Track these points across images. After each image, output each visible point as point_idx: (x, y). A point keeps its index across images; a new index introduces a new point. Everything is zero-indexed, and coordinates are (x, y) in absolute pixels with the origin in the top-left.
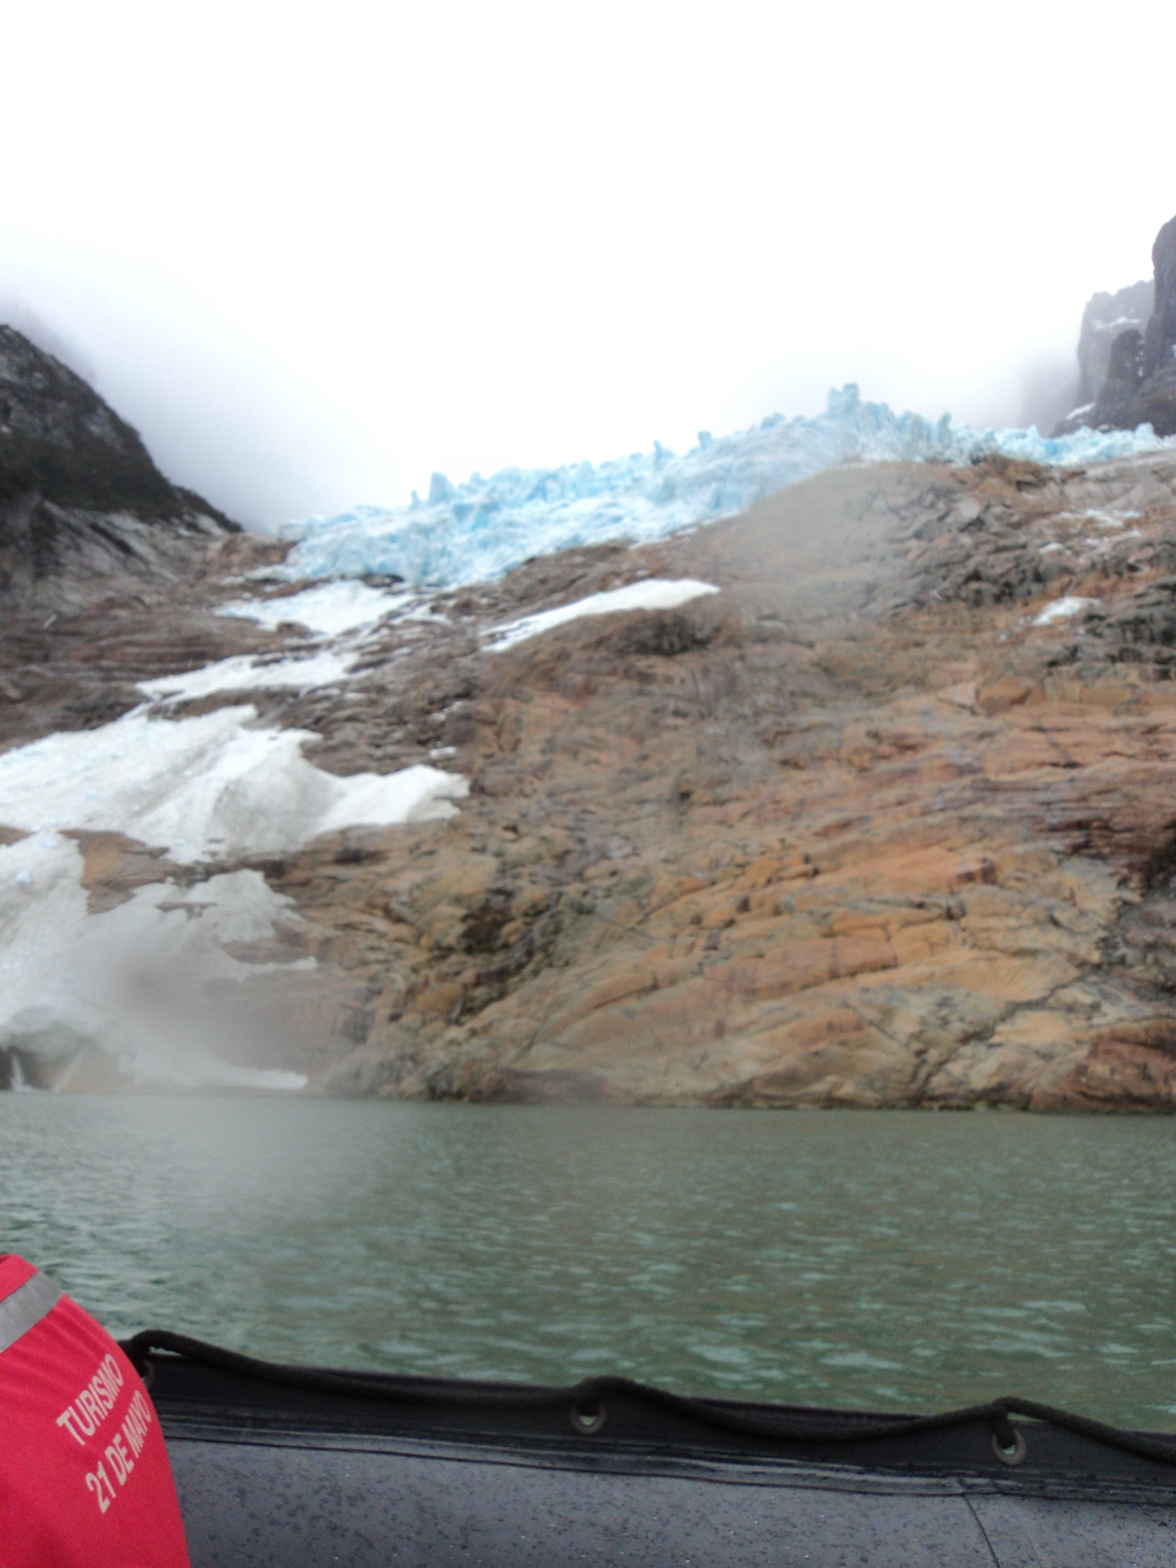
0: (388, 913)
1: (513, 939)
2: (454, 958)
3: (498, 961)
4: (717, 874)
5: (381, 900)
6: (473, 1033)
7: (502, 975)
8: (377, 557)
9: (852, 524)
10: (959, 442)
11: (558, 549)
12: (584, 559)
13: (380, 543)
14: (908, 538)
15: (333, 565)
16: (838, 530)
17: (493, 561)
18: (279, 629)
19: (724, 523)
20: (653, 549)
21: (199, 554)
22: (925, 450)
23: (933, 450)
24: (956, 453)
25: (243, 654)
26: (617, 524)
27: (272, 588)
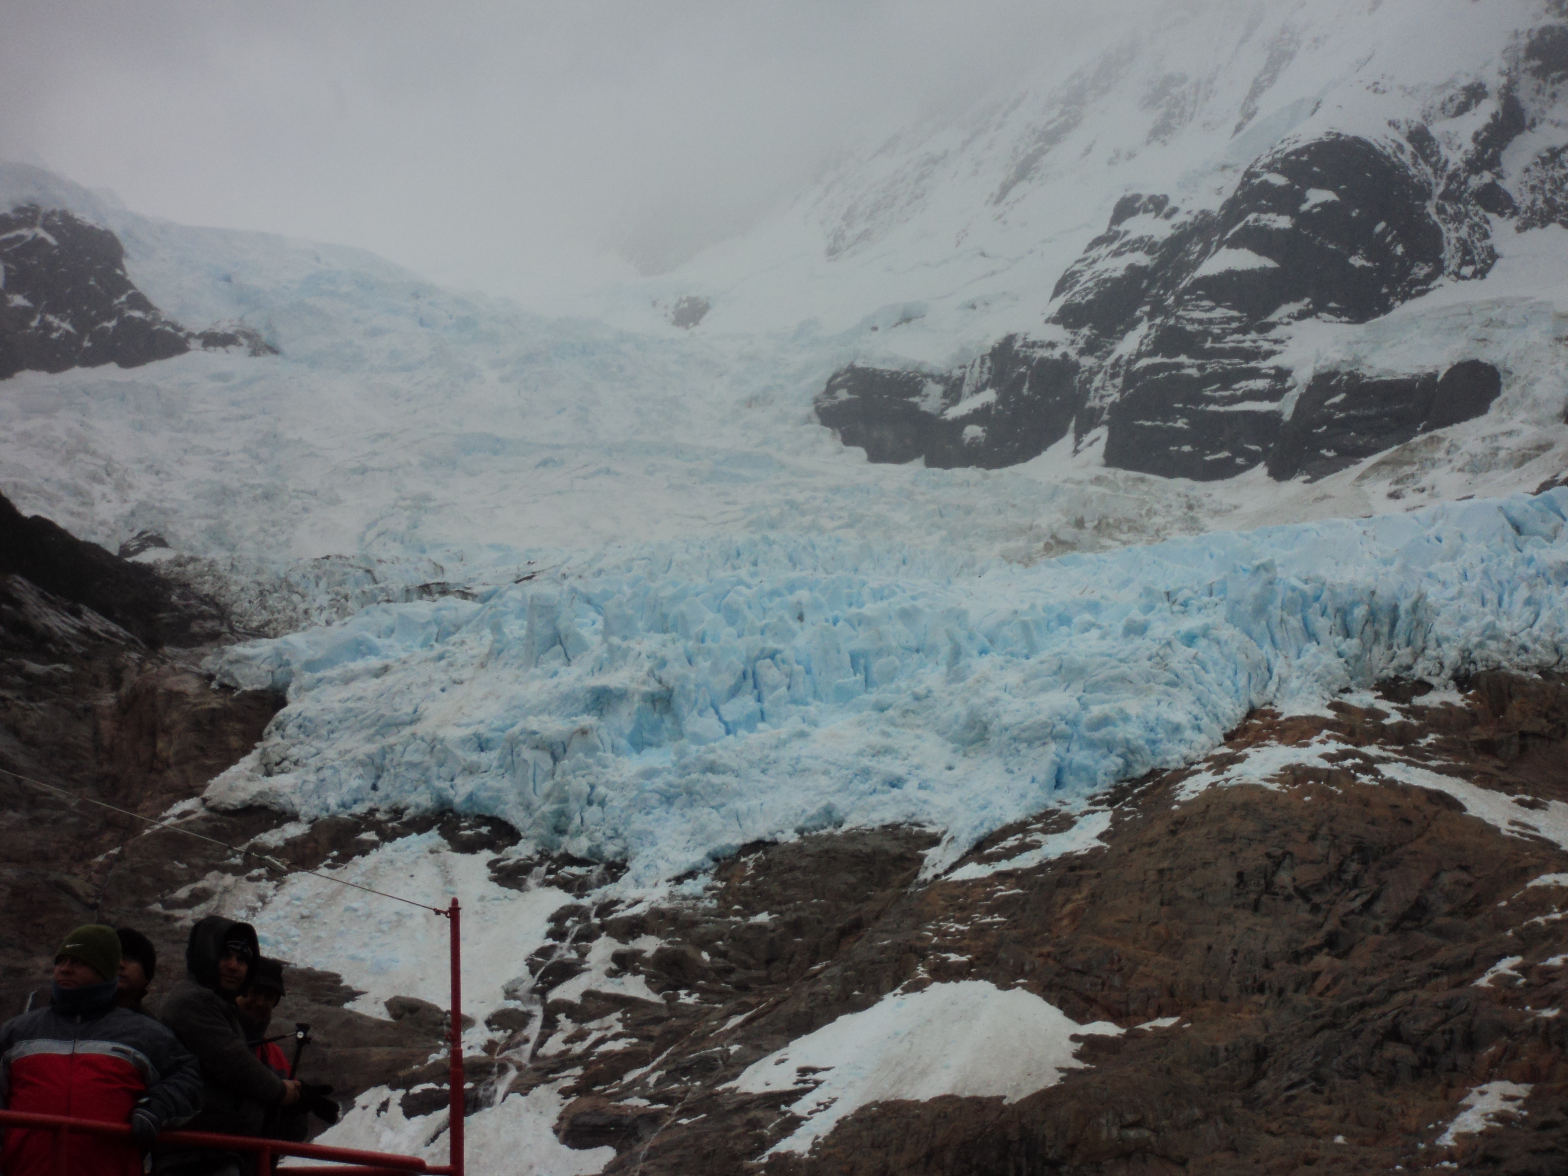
8: (458, 781)
9: (1245, 919)
10: (1439, 645)
11: (800, 831)
12: (852, 879)
13: (460, 753)
14: (1319, 948)
15: (374, 788)
16: (1226, 929)
17: (688, 837)
18: (394, 1016)
19: (1072, 869)
20: (966, 895)
21: (84, 730)
22: (1381, 665)
23: (1395, 662)
24: (1432, 666)
25: (376, 1082)
26: (896, 791)
27: (273, 838)
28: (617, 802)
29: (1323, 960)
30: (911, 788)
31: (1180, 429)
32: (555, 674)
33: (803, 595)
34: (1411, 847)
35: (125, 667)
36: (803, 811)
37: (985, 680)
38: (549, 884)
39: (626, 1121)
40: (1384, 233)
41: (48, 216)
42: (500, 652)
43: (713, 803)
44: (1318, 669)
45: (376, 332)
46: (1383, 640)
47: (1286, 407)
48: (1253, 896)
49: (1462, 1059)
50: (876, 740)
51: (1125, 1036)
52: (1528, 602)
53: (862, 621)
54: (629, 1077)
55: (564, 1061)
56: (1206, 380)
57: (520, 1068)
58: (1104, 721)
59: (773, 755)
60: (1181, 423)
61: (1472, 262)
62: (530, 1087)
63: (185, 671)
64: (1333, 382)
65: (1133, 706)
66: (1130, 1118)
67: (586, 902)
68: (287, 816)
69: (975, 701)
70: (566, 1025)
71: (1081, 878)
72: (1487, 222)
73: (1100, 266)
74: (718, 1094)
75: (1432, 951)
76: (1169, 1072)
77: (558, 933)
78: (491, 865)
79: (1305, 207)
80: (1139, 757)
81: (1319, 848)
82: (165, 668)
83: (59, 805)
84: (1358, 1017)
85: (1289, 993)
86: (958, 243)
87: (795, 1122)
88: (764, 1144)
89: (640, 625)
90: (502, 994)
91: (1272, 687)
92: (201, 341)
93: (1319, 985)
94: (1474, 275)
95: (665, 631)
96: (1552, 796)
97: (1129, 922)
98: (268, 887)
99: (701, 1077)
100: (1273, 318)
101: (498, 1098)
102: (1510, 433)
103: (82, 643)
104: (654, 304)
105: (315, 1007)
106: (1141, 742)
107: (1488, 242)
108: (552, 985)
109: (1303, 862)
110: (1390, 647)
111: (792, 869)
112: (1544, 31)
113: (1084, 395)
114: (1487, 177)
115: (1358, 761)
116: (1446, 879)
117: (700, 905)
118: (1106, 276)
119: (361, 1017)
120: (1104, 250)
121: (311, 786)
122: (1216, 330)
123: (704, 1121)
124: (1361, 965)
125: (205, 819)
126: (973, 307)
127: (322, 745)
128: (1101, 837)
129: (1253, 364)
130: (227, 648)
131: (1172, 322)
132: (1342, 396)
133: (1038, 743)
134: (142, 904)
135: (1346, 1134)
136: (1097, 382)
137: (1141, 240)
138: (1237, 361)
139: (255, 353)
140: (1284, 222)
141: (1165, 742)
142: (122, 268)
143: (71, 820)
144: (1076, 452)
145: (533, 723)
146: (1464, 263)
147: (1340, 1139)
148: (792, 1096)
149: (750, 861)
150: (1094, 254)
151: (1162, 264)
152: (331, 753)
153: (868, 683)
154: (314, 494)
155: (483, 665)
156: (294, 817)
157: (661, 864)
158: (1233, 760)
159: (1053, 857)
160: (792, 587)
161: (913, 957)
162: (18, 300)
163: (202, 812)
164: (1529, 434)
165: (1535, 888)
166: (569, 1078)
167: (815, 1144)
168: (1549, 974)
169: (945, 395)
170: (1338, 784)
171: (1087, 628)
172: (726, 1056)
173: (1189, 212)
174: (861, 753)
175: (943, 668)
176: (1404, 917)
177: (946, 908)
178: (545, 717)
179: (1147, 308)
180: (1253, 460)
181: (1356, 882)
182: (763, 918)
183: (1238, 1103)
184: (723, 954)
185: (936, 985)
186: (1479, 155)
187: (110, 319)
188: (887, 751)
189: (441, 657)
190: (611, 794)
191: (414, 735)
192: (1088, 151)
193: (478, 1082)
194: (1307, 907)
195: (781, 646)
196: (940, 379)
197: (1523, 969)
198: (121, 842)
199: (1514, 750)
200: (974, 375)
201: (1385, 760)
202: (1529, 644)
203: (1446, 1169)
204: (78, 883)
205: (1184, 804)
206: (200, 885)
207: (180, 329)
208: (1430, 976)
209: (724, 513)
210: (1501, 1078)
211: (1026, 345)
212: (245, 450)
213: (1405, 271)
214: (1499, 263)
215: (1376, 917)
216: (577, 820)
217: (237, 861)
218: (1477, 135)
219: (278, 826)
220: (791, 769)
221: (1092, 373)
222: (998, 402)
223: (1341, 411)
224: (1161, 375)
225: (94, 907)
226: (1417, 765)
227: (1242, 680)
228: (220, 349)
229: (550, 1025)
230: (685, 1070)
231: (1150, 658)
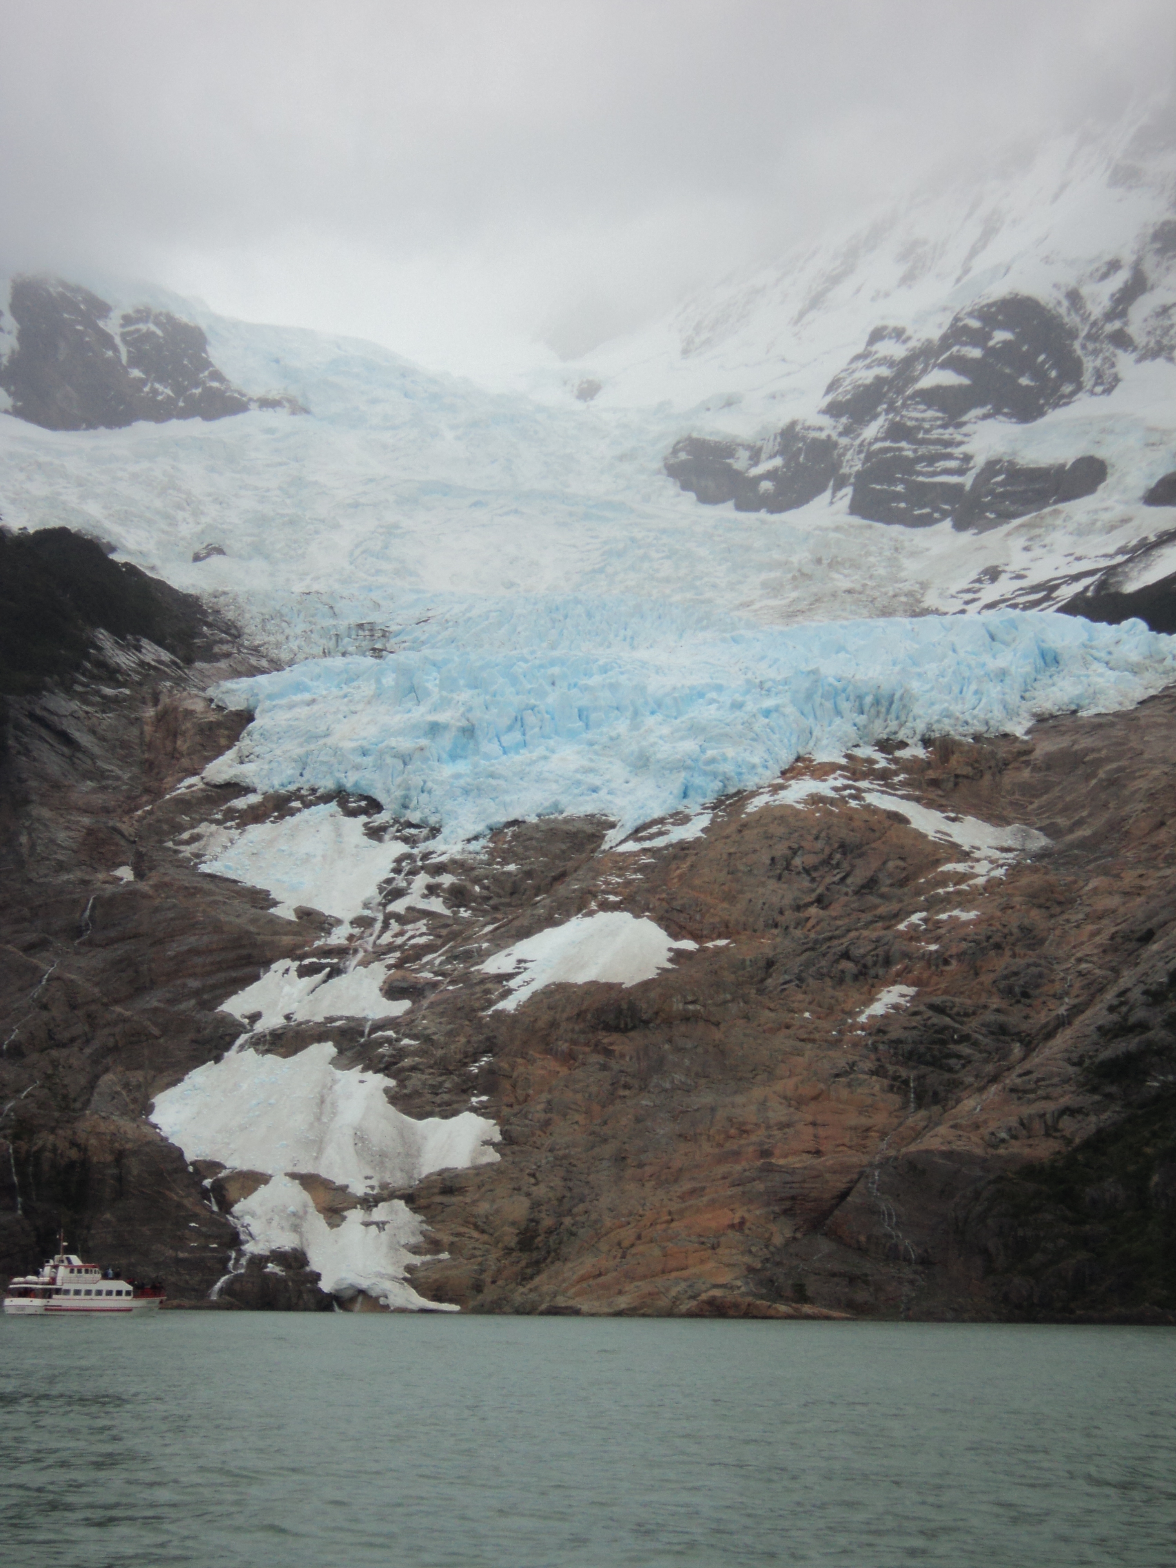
0: (476, 1227)
1: (540, 1245)
2: (514, 1254)
3: (535, 1255)
4: (630, 1219)
5: (473, 1220)
6: (531, 1290)
7: (537, 1263)
8: (349, 774)
9: (772, 884)
10: (915, 720)
11: (539, 816)
12: (564, 847)
13: (351, 757)
14: (812, 903)
15: (301, 775)
16: (761, 890)
17: (476, 815)
18: (299, 917)
19: (683, 849)
20: (624, 861)
21: (135, 731)
22: (880, 730)
23: (888, 730)
24: (910, 733)
25: (284, 957)
26: (595, 795)
27: (240, 803)
28: (438, 792)
29: (813, 910)
30: (603, 793)
31: (899, 492)
32: (409, 711)
33: (556, 670)
34: (873, 845)
35: (161, 692)
36: (542, 804)
37: (650, 731)
38: (397, 838)
39: (419, 986)
40: (1044, 362)
41: (157, 317)
42: (379, 695)
43: (491, 796)
44: (839, 734)
45: (374, 401)
46: (882, 716)
47: (968, 481)
48: (778, 872)
49: (881, 972)
50: (585, 763)
51: (698, 950)
52: (976, 692)
53: (586, 688)
54: (425, 960)
55: (391, 948)
56: (918, 460)
57: (366, 951)
58: (713, 761)
59: (528, 769)
60: (900, 488)
61: (1102, 384)
62: (369, 963)
63: (197, 696)
64: (998, 467)
65: (730, 752)
66: (690, 998)
67: (415, 851)
68: (248, 790)
69: (644, 743)
70: (395, 926)
71: (687, 855)
72: (1115, 356)
73: (857, 375)
74: (472, 973)
75: (876, 907)
76: (716, 972)
77: (397, 871)
78: (365, 825)
79: (991, 343)
81: (819, 845)
82: (185, 694)
83: (118, 778)
84: (828, 944)
85: (791, 929)
86: (768, 351)
87: (509, 992)
88: (491, 1003)
89: (462, 682)
90: (361, 905)
91: (811, 744)
92: (258, 404)
93: (810, 924)
94: (1104, 392)
95: (476, 687)
96: (966, 813)
97: (709, 883)
98: (235, 833)
99: (464, 962)
100: (965, 418)
101: (351, 969)
102: (1106, 509)
103: (139, 673)
104: (565, 383)
105: (254, 910)
106: (733, 774)
107: (1114, 370)
108: (390, 901)
109: (810, 852)
110: (886, 720)
111: (531, 839)
112: (1166, 223)
113: (840, 465)
114: (1117, 325)
115: (853, 791)
116: (891, 865)
117: (478, 857)
118: (860, 382)
119: (278, 917)
120: (860, 364)
121: (264, 773)
122: (927, 425)
123: (461, 988)
124: (834, 914)
125: (202, 790)
126: (774, 397)
127: (274, 746)
128: (703, 830)
129: (949, 450)
130: (222, 683)
131: (898, 419)
132: (1003, 477)
133: (675, 771)
134: (161, 842)
135: (812, 1012)
136: (849, 455)
137: (885, 358)
138: (939, 447)
139: (293, 413)
140: (976, 353)
141: (746, 774)
142: (206, 352)
143: (125, 787)
144: (832, 503)
145: (393, 742)
146: (1096, 384)
147: (807, 1015)
148: (510, 976)
149: (509, 831)
150: (854, 366)
151: (898, 376)
152: (278, 752)
153: (587, 726)
154: (323, 521)
155: (369, 703)
156: (254, 791)
157: (460, 831)
158: (782, 787)
159: (674, 841)
160: (553, 663)
161: (589, 896)
162: (136, 373)
163: (201, 785)
164: (1119, 510)
165: (942, 872)
166: (392, 958)
167: (518, 1005)
168: (938, 924)
169: (751, 458)
170: (836, 806)
171: (712, 701)
172: (480, 949)
173: (918, 340)
174: (577, 771)
175: (628, 722)
176: (863, 887)
177: (611, 868)
178: (400, 739)
179: (885, 406)
180: (945, 515)
181: (838, 865)
182: (512, 867)
183: (754, 991)
184: (487, 888)
185: (601, 913)
186: (1114, 309)
187: (197, 387)
188: (591, 770)
189: (345, 696)
190: (435, 787)
191: (325, 744)
192: (858, 291)
193: (340, 959)
194: (808, 878)
195: (538, 703)
196: (748, 447)
197: (925, 920)
198: (152, 802)
199: (951, 785)
200: (770, 447)
201: (869, 790)
202: (970, 721)
203: (858, 1035)
204: (125, 828)
205: (748, 814)
206: (196, 831)
207: (243, 395)
208: (872, 922)
209: (588, 544)
210: (901, 983)
211: (804, 428)
212: (280, 488)
213: (1056, 389)
214: (1120, 385)
215: (848, 886)
216: (415, 802)
217: (219, 816)
218: (1113, 295)
219: (245, 795)
220: (536, 778)
221: (846, 449)
222: (784, 466)
223: (1001, 487)
224: (889, 455)
225: (134, 842)
226: (890, 794)
227: (794, 740)
228: (270, 410)
229: (386, 926)
230: (456, 957)
231: (743, 724)
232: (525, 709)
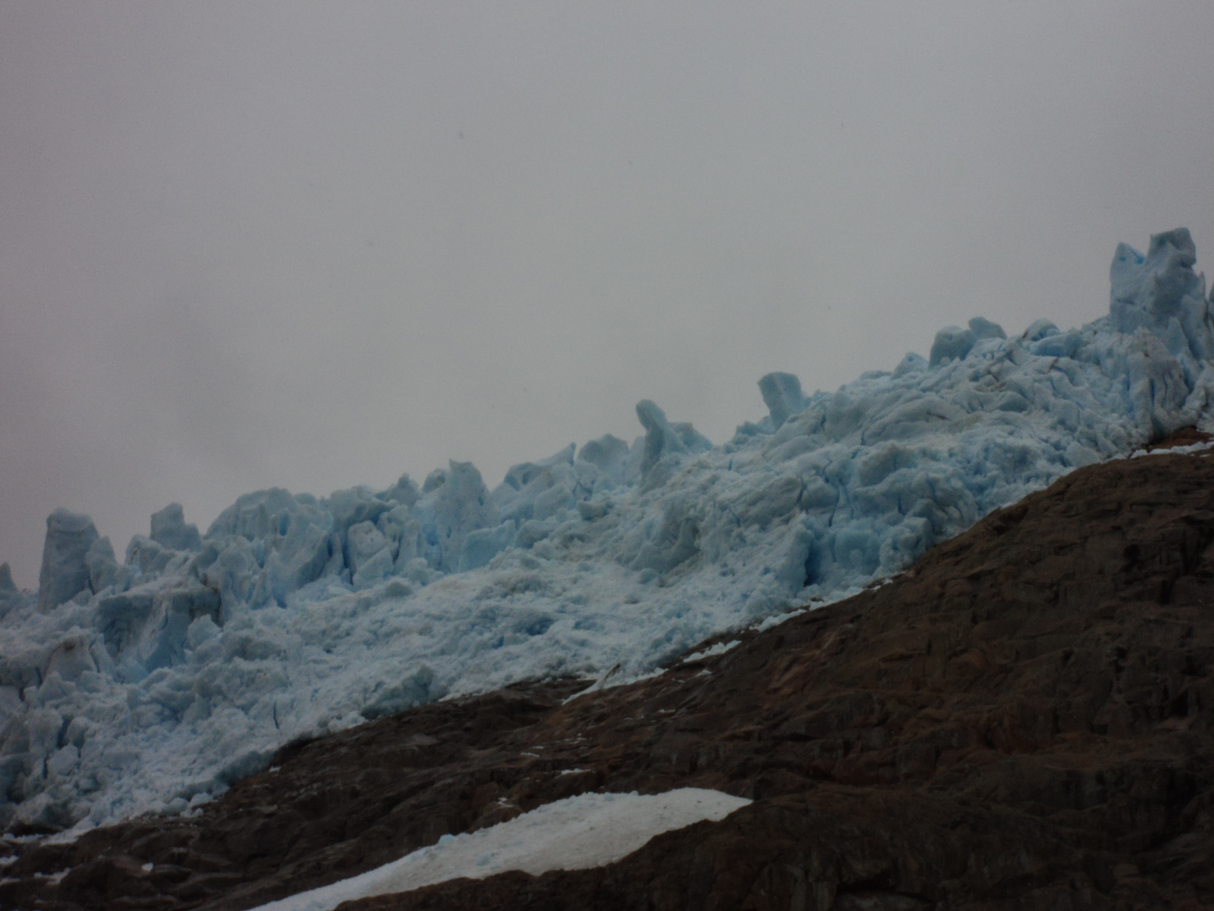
9: (1143, 612)
16: (1104, 628)
17: (193, 757)
26: (536, 637)
28: (102, 736)
30: (560, 629)
36: (379, 685)
43: (240, 702)
48: (1158, 581)
50: (514, 575)
58: (891, 463)
59: (346, 624)
65: (945, 443)
69: (680, 497)
80: (953, 512)
97: (910, 657)
106: (957, 484)
133: (776, 520)
141: (1000, 482)
174: (485, 594)
177: (573, 725)
188: (528, 585)
190: (95, 726)
216: (38, 770)
220: (368, 636)
227: (1139, 392)
231: (975, 378)
232: (351, 522)
